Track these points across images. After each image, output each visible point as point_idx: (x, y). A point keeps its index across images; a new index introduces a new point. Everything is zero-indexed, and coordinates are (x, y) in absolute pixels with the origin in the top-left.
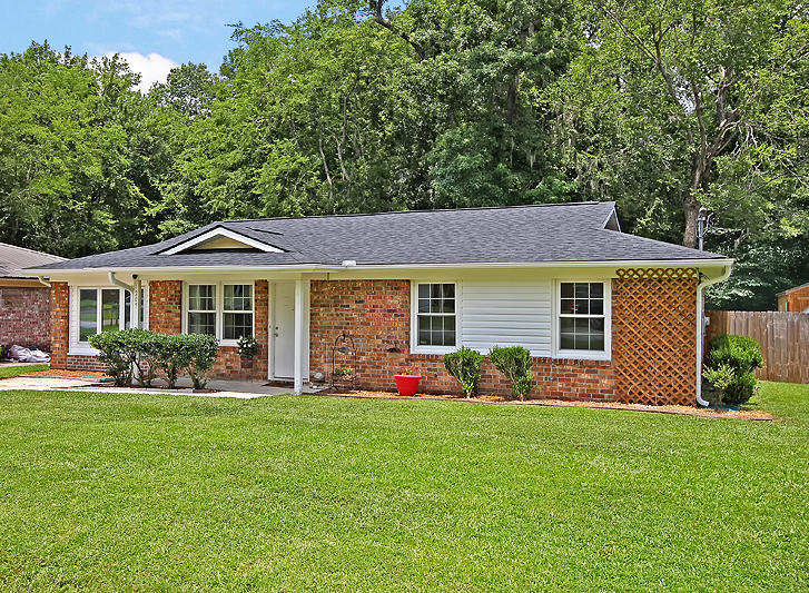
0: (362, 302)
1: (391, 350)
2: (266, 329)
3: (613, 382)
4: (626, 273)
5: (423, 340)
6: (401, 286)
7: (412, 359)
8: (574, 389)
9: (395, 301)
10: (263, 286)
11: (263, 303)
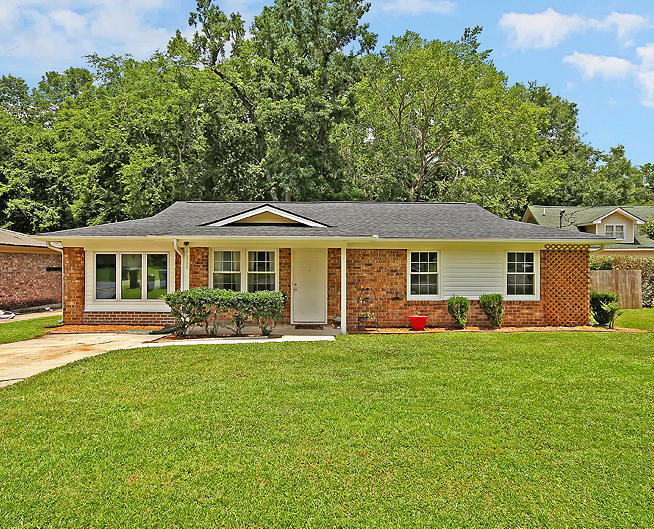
0: (371, 265)
1: (393, 299)
2: (290, 286)
3: (542, 314)
4: (551, 246)
5: (414, 291)
6: (399, 254)
7: (410, 304)
8: (518, 320)
9: (396, 264)
10: (286, 253)
11: (286, 265)
